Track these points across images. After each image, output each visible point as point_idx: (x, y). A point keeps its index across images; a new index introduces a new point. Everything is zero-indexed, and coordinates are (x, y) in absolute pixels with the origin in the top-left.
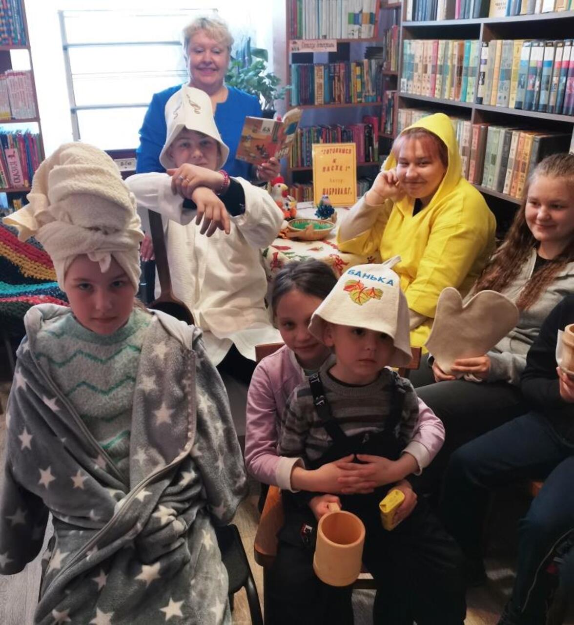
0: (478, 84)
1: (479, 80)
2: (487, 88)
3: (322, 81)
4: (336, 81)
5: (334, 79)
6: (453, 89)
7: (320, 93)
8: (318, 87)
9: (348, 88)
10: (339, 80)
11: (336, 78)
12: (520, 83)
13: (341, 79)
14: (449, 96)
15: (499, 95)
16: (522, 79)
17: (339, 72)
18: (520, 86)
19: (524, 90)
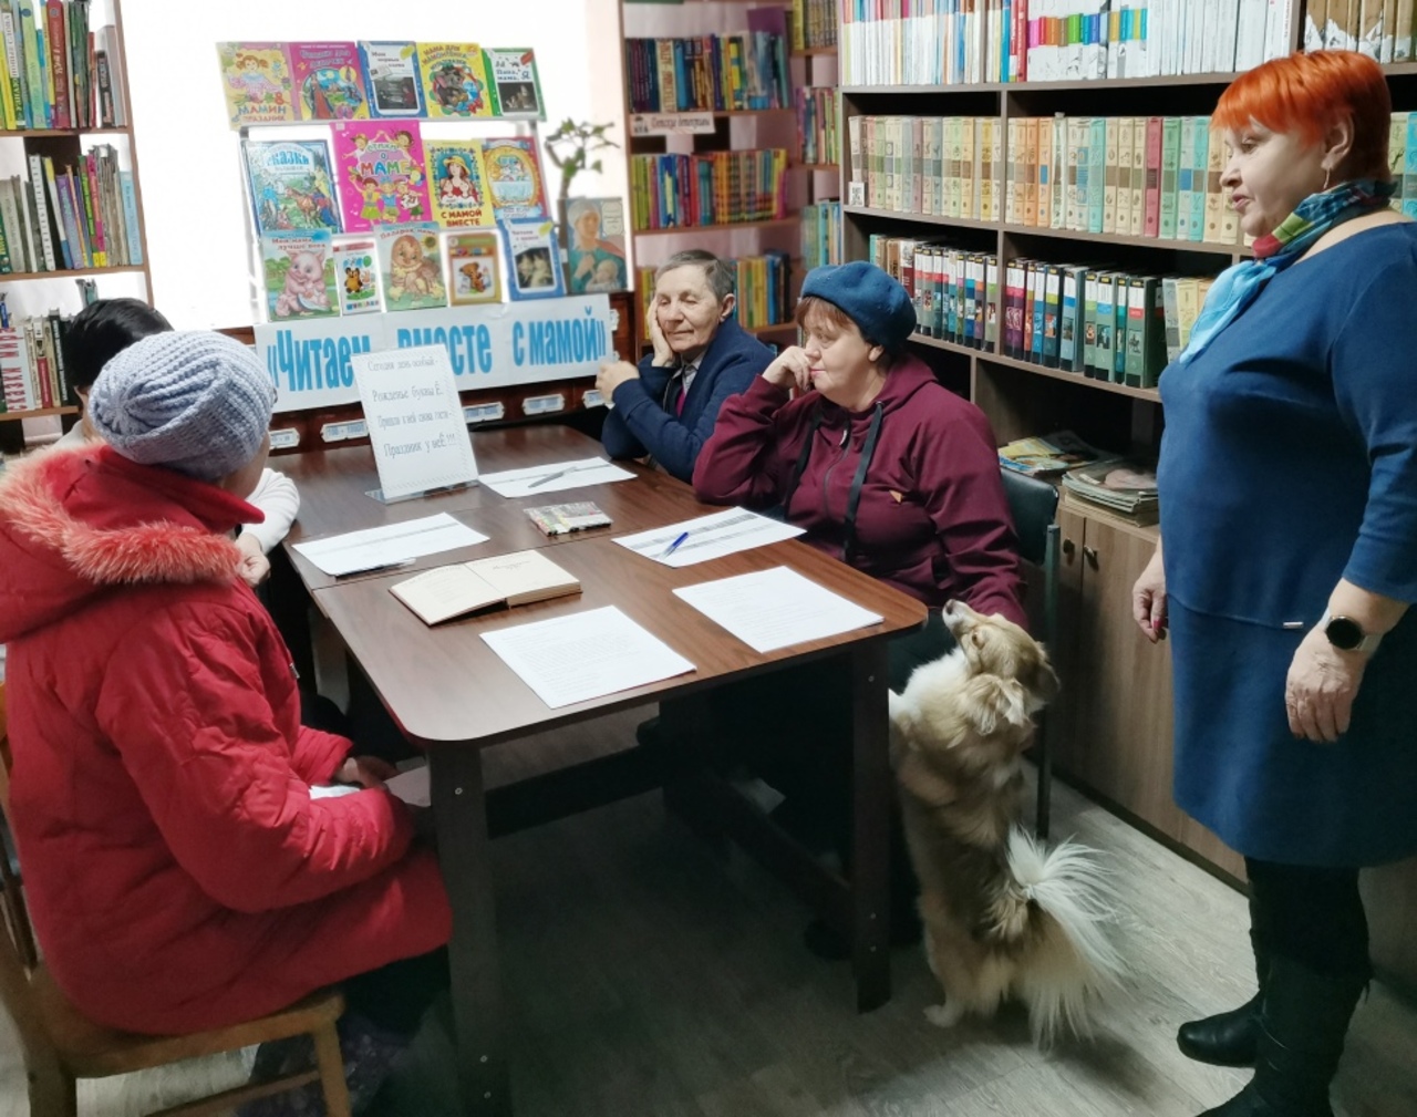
3: (671, 68)
4: (698, 70)
5: (694, 67)
7: (668, 90)
8: (665, 79)
9: (718, 81)
10: (702, 68)
11: (697, 65)
13: (706, 65)
17: (702, 54)
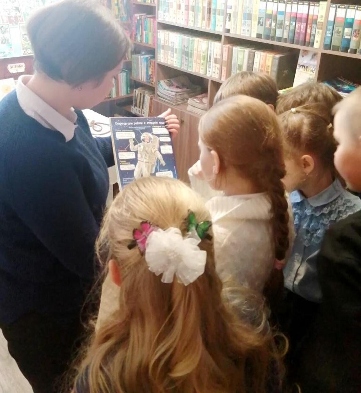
0: (226, 20)
1: (226, 18)
2: (233, 23)
6: (204, 22)
12: (259, 22)
14: (201, 26)
15: (243, 28)
16: (261, 21)
18: (260, 25)
19: (263, 27)
